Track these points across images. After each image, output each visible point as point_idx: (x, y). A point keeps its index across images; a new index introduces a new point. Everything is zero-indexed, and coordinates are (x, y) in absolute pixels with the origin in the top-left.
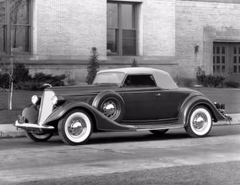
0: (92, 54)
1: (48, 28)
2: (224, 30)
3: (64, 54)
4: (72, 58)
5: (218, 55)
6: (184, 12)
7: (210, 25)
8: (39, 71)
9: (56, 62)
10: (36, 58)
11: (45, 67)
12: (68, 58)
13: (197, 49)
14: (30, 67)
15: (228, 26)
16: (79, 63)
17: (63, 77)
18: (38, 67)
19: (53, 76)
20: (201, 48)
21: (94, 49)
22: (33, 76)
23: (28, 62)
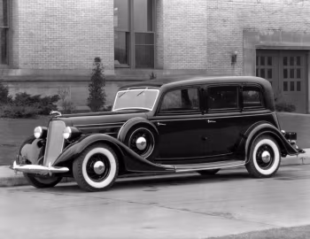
0: (95, 67)
1: (33, 31)
2: (271, 33)
3: (55, 67)
4: (67, 73)
5: (262, 67)
6: (216, 8)
7: (251, 26)
8: (22, 91)
9: (46, 78)
10: (17, 73)
11: (29, 84)
12: (61, 73)
13: (234, 59)
14: (10, 85)
15: (276, 27)
16: (77, 80)
17: (55, 98)
18: (19, 85)
19: (42, 97)
20: (240, 58)
21: (98, 60)
22: (13, 98)
23: (6, 79)
